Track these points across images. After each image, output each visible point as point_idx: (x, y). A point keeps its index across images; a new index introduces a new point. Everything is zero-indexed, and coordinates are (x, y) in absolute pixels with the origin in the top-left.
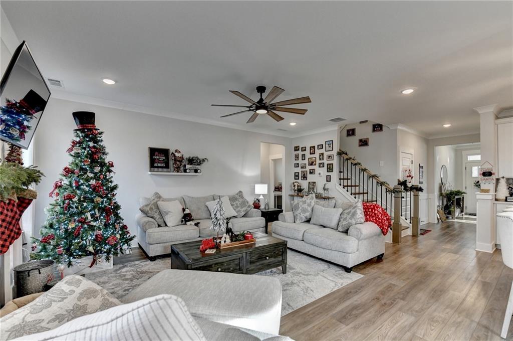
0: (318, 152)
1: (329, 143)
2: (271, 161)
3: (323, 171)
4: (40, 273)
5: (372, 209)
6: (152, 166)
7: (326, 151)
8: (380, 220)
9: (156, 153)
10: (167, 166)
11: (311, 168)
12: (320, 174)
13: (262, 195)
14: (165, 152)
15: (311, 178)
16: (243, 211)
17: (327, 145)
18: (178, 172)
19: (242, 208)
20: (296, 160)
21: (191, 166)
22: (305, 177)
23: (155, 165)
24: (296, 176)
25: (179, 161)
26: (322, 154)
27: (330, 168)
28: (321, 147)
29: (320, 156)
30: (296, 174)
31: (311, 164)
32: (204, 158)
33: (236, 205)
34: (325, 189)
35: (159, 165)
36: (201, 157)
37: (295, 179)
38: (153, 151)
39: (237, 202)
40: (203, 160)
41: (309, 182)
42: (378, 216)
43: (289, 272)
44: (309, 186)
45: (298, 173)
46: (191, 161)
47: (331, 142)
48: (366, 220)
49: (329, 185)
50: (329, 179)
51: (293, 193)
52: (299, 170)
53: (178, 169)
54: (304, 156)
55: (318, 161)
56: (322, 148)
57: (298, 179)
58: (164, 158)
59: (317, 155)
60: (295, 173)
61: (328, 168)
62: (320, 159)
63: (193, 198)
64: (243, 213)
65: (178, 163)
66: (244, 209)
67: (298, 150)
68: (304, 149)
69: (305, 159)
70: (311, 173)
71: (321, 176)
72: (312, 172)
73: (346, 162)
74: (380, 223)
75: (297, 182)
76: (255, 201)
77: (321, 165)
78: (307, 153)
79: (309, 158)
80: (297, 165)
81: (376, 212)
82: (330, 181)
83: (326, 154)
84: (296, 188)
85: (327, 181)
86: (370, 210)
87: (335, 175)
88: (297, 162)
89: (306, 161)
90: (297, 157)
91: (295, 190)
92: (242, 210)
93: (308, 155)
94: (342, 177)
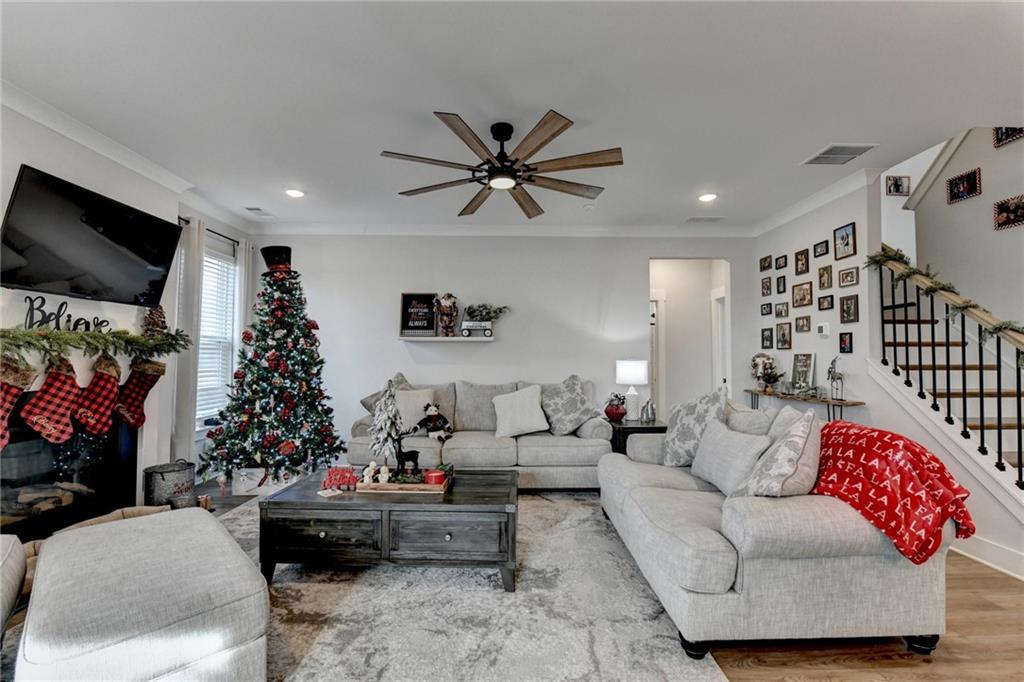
0: (816, 264)
1: (843, 233)
2: (714, 303)
3: (830, 322)
4: (163, 479)
5: (858, 451)
6: (405, 326)
7: (836, 259)
8: (885, 499)
9: (414, 302)
10: (430, 326)
11: (799, 316)
12: (820, 330)
13: (634, 386)
14: (427, 299)
15: (801, 343)
16: (571, 421)
17: (839, 241)
18: (447, 335)
19: (567, 413)
20: (763, 294)
21: (471, 324)
22: (786, 343)
23: (411, 324)
24: (767, 338)
25: (447, 315)
26: (827, 270)
27: (850, 311)
28: (823, 248)
29: (821, 276)
30: (767, 333)
31: (799, 303)
32: (501, 306)
33: (553, 407)
34: (833, 375)
35: (417, 323)
36: (496, 304)
37: (764, 347)
38: (408, 300)
39: (557, 400)
40: (500, 310)
41: (796, 356)
42: (881, 478)
43: (526, 589)
44: (795, 367)
45: (771, 330)
46: (471, 313)
47: (849, 230)
48: (817, 489)
49: (845, 364)
50: (846, 344)
51: (756, 385)
52: (771, 322)
53: (449, 330)
54: (782, 280)
55: (818, 293)
56: (827, 252)
57: (771, 347)
58: (426, 310)
59: (813, 276)
60: (763, 331)
61: (843, 311)
62: (822, 286)
63: (472, 386)
64: (570, 428)
65: (445, 318)
66: (571, 416)
67: (769, 267)
68: (782, 263)
69: (784, 291)
70: (799, 329)
71: (826, 337)
72: (804, 325)
73: (901, 283)
74: (879, 506)
75: (763, 356)
76: (612, 400)
77: (826, 303)
78: (789, 272)
79: (793, 287)
80: (767, 309)
81: (875, 462)
82: (851, 351)
83: (838, 267)
84: (760, 370)
85: (843, 350)
86: (850, 453)
87: (866, 331)
88: (767, 300)
89: (787, 297)
90: (766, 287)
91: (759, 378)
92: (568, 418)
93: (792, 280)
94: (889, 339)
